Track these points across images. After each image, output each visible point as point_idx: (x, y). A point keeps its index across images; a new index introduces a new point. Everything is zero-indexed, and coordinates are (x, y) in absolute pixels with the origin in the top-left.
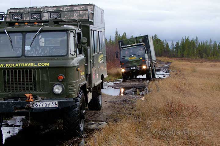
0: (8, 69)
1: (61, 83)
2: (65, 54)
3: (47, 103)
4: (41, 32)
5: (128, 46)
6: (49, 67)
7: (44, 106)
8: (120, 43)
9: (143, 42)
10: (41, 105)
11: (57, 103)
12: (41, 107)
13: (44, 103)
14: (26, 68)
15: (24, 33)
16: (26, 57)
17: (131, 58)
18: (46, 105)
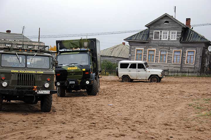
0: (21, 73)
1: (48, 82)
2: (49, 68)
3: (44, 91)
4: (36, 55)
5: (68, 50)
6: (43, 74)
7: (42, 93)
8: (59, 44)
9: (88, 46)
10: (41, 92)
11: (49, 91)
12: (41, 93)
13: (43, 91)
14: (31, 74)
15: (26, 56)
16: (28, 68)
17: (71, 68)
18: (44, 92)
